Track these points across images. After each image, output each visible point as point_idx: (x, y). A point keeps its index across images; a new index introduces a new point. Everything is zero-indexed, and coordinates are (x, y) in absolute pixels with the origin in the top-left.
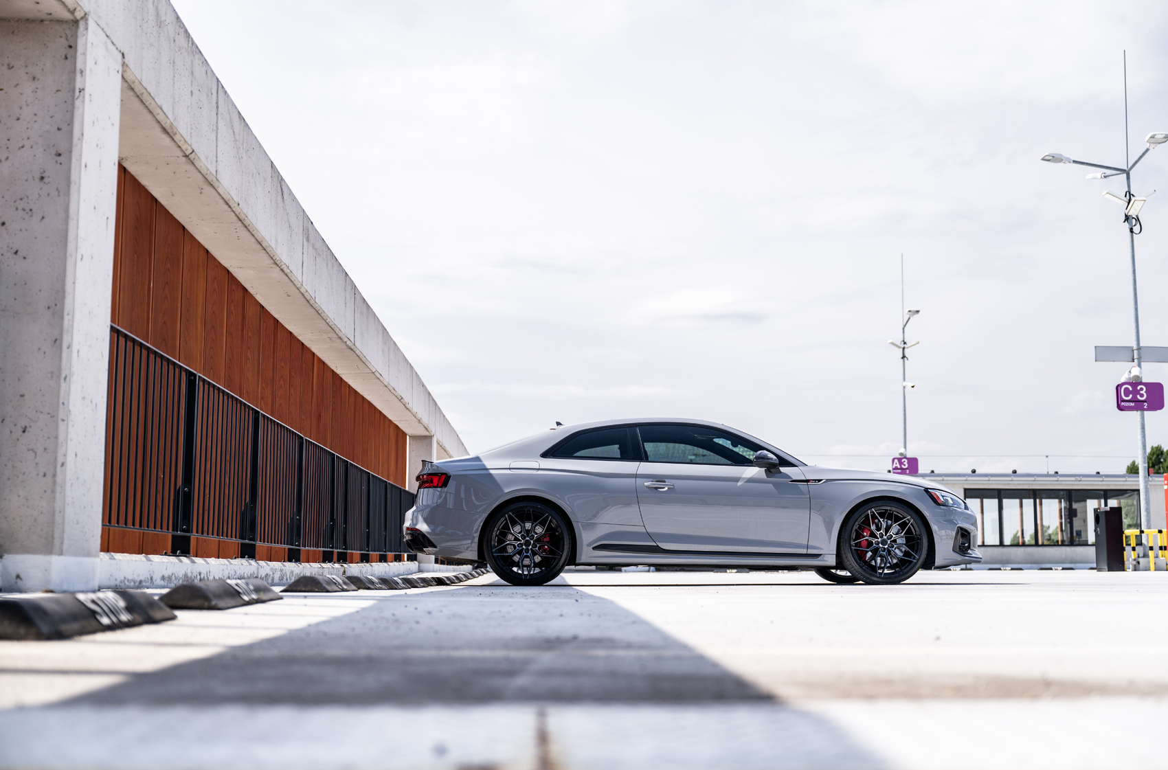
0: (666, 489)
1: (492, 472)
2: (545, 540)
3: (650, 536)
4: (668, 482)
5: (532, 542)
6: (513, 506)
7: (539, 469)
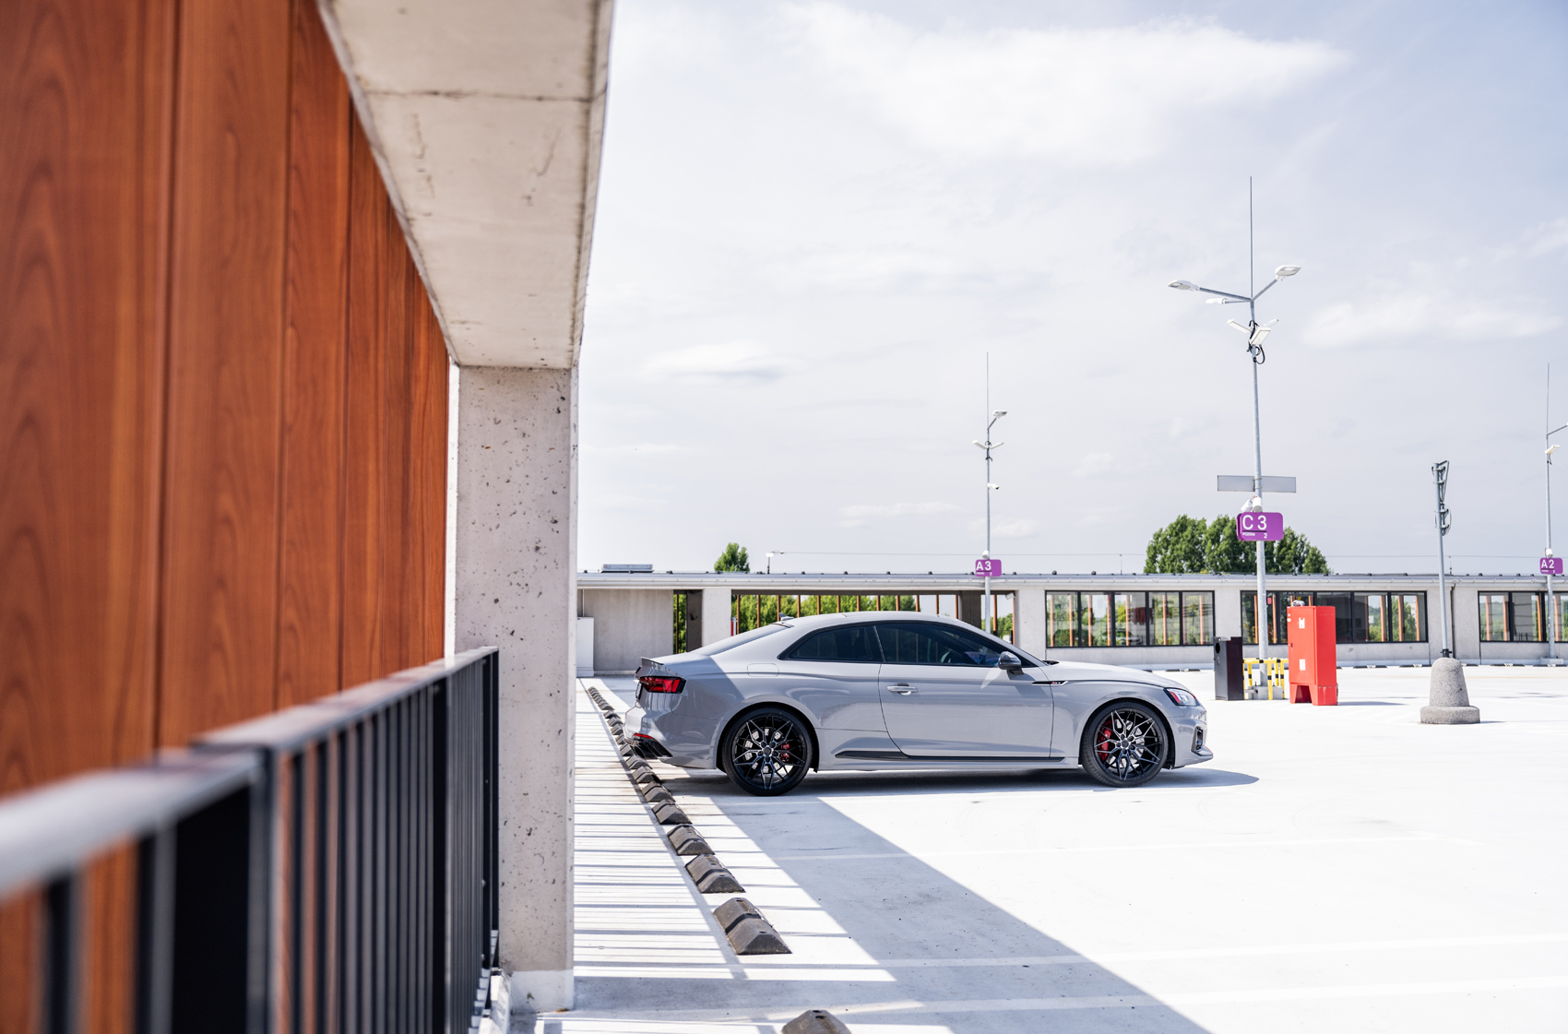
0: (909, 693)
1: (730, 676)
2: (785, 747)
3: (893, 742)
4: (912, 686)
5: (773, 750)
6: (753, 714)
7: (778, 673)
